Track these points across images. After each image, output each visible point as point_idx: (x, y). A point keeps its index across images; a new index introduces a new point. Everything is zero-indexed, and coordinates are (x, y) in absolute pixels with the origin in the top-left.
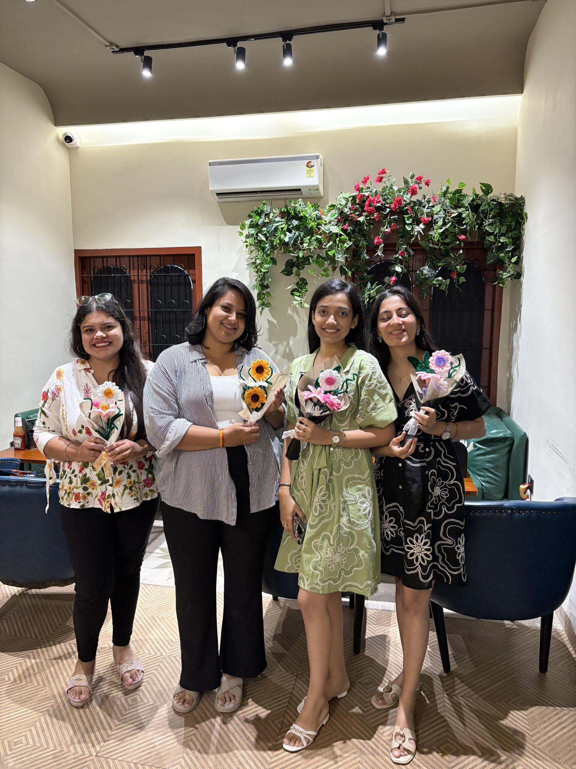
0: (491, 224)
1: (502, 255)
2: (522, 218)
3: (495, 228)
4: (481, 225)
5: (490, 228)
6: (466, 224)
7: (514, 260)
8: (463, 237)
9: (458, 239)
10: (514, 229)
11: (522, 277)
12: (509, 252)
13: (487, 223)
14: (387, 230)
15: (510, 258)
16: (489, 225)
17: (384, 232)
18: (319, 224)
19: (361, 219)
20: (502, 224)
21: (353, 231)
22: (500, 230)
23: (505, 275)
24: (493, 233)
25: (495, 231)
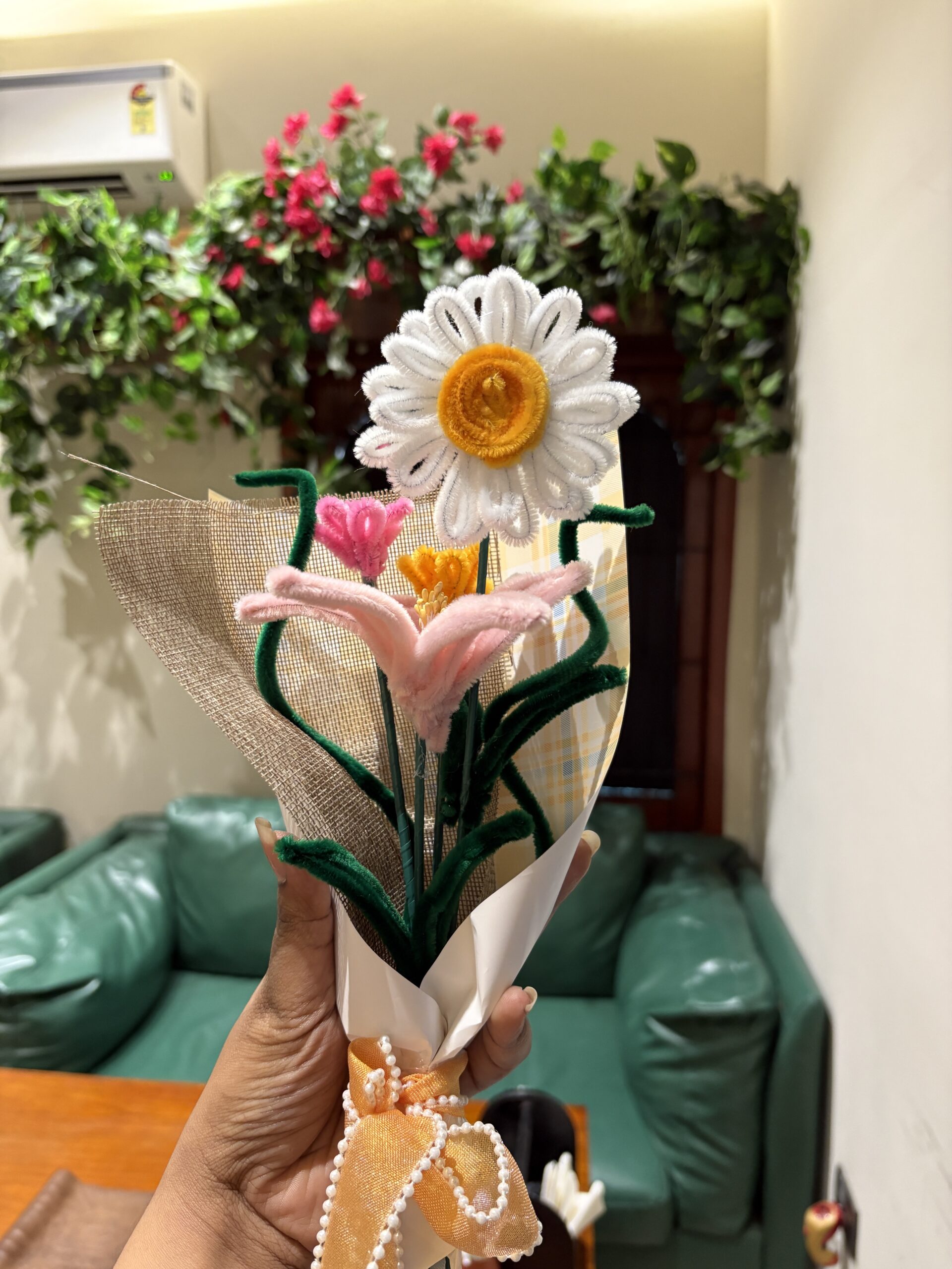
1: (731, 372)
2: (793, 253)
3: (708, 281)
4: (660, 274)
5: (689, 282)
6: (613, 268)
7: (769, 386)
8: (604, 312)
10: (770, 290)
11: (795, 449)
12: (750, 362)
13: (681, 266)
14: (355, 284)
15: (755, 383)
16: (687, 271)
17: (348, 291)
18: (146, 271)
19: (279, 253)
20: (727, 270)
21: (261, 295)
22: (722, 289)
23: (743, 437)
24: (699, 299)
25: (705, 291)
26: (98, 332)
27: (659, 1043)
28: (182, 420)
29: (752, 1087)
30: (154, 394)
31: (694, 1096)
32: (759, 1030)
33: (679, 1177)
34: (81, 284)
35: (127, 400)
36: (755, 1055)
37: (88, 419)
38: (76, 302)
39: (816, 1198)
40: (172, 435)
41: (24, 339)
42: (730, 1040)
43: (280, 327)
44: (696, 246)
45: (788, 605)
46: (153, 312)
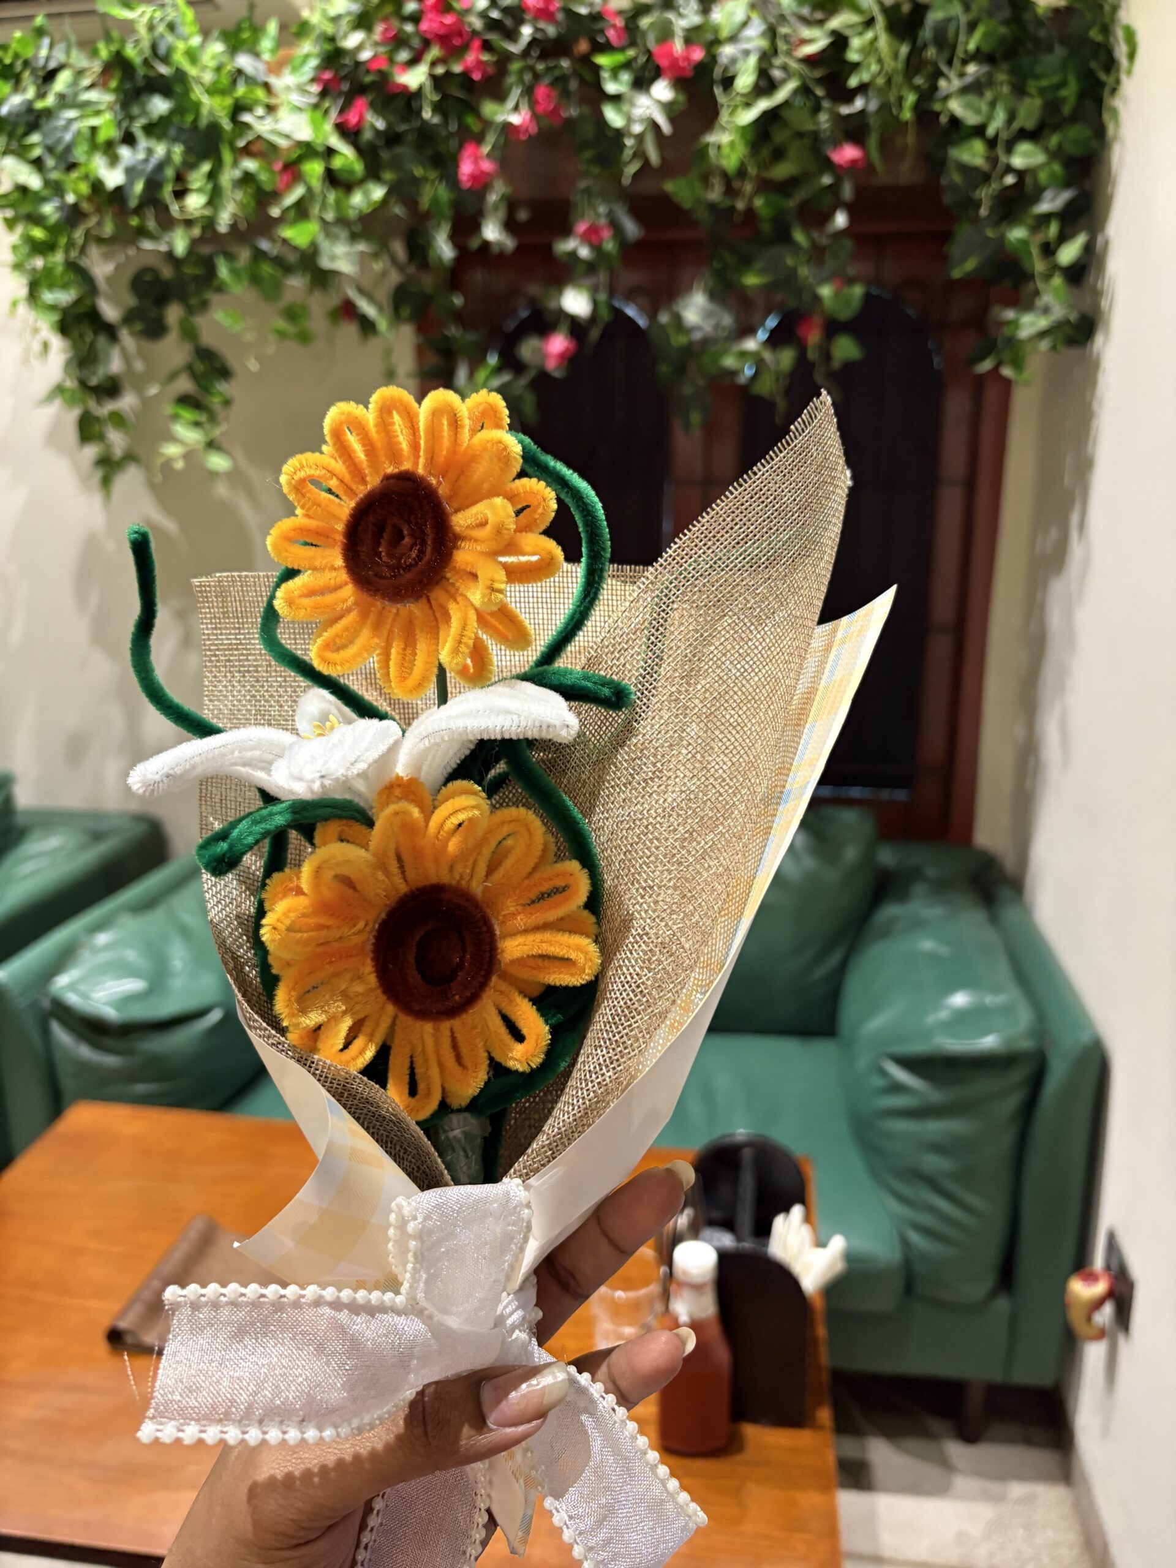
0: (974, 88)
1: (1017, 234)
2: (1110, 64)
3: (993, 104)
4: (928, 94)
5: (968, 106)
6: (863, 88)
7: (1068, 254)
8: (849, 153)
9: (828, 165)
10: (1074, 118)
11: (1099, 339)
12: (1046, 218)
13: (956, 83)
14: (516, 119)
15: (1049, 250)
16: (964, 90)
17: (507, 127)
18: (239, 108)
19: (415, 78)
20: (1019, 90)
21: (391, 138)
22: (1011, 117)
23: (1030, 324)
24: (979, 131)
25: (990, 117)
26: (180, 194)
27: (897, 1088)
28: (292, 314)
29: (1007, 1139)
30: (255, 279)
31: (938, 1148)
32: (1020, 1074)
33: (914, 1237)
34: (156, 129)
35: (221, 289)
36: (1012, 1102)
37: (174, 313)
38: (150, 152)
39: (1080, 1264)
40: (282, 334)
41: (85, 206)
42: (983, 1085)
43: (417, 182)
44: (977, 56)
45: (1076, 550)
46: (250, 165)
